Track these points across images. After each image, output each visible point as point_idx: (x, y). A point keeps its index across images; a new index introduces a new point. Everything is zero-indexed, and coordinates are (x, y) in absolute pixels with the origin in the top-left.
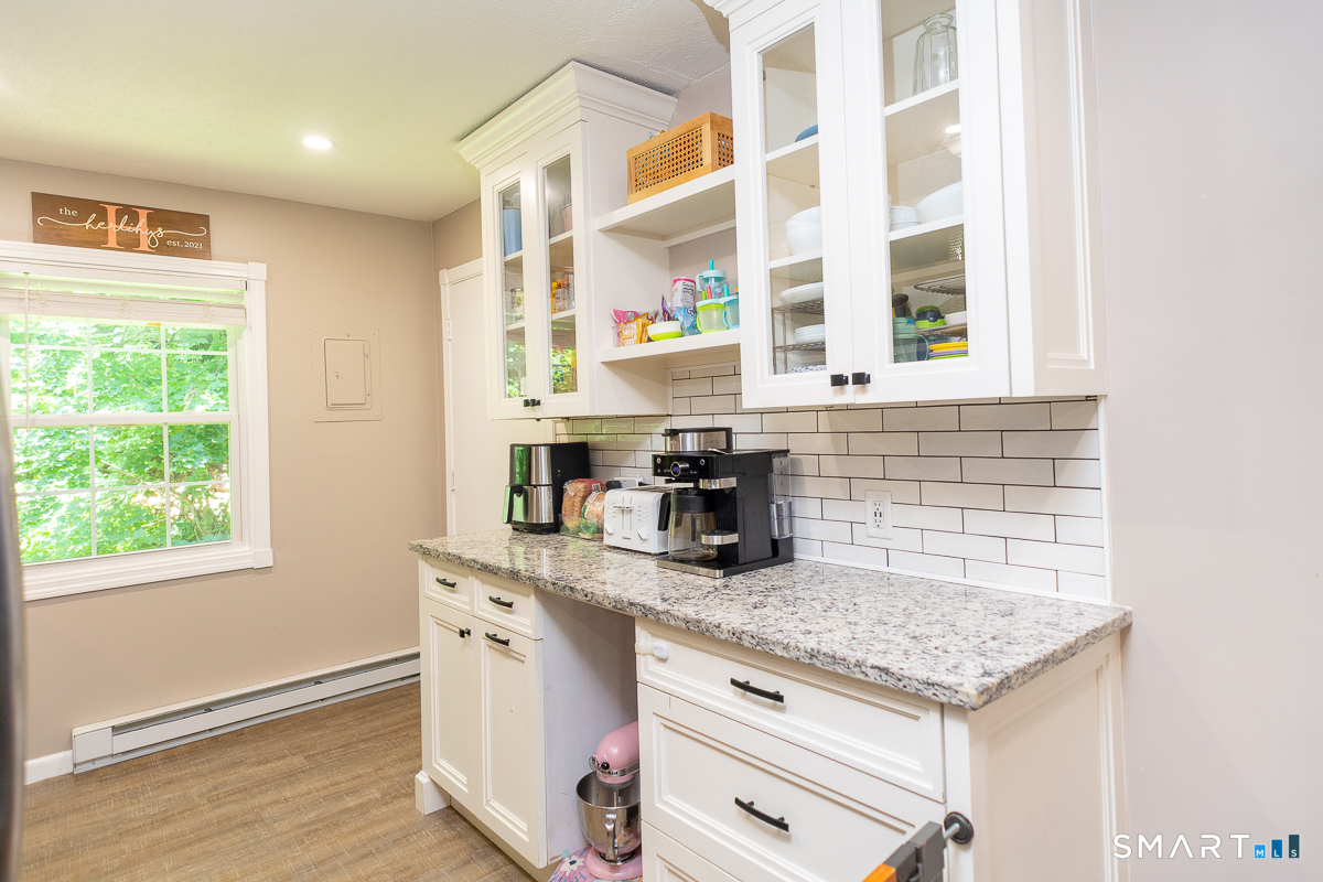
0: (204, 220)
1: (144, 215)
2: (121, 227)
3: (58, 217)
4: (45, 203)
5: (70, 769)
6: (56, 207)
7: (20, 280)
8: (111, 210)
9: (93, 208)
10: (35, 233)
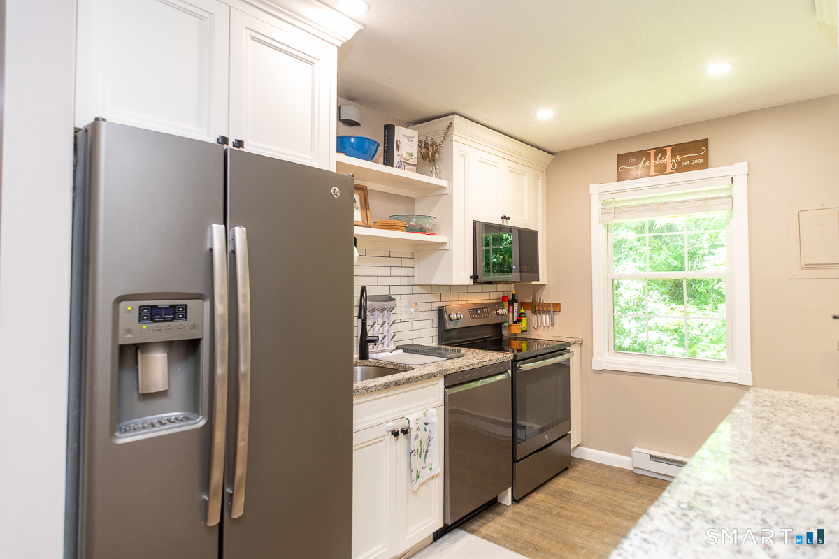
0: (705, 142)
1: (669, 150)
2: (657, 162)
3: (628, 165)
4: (622, 159)
5: (633, 469)
6: (627, 159)
7: (611, 203)
8: (653, 153)
9: (645, 154)
10: (618, 175)
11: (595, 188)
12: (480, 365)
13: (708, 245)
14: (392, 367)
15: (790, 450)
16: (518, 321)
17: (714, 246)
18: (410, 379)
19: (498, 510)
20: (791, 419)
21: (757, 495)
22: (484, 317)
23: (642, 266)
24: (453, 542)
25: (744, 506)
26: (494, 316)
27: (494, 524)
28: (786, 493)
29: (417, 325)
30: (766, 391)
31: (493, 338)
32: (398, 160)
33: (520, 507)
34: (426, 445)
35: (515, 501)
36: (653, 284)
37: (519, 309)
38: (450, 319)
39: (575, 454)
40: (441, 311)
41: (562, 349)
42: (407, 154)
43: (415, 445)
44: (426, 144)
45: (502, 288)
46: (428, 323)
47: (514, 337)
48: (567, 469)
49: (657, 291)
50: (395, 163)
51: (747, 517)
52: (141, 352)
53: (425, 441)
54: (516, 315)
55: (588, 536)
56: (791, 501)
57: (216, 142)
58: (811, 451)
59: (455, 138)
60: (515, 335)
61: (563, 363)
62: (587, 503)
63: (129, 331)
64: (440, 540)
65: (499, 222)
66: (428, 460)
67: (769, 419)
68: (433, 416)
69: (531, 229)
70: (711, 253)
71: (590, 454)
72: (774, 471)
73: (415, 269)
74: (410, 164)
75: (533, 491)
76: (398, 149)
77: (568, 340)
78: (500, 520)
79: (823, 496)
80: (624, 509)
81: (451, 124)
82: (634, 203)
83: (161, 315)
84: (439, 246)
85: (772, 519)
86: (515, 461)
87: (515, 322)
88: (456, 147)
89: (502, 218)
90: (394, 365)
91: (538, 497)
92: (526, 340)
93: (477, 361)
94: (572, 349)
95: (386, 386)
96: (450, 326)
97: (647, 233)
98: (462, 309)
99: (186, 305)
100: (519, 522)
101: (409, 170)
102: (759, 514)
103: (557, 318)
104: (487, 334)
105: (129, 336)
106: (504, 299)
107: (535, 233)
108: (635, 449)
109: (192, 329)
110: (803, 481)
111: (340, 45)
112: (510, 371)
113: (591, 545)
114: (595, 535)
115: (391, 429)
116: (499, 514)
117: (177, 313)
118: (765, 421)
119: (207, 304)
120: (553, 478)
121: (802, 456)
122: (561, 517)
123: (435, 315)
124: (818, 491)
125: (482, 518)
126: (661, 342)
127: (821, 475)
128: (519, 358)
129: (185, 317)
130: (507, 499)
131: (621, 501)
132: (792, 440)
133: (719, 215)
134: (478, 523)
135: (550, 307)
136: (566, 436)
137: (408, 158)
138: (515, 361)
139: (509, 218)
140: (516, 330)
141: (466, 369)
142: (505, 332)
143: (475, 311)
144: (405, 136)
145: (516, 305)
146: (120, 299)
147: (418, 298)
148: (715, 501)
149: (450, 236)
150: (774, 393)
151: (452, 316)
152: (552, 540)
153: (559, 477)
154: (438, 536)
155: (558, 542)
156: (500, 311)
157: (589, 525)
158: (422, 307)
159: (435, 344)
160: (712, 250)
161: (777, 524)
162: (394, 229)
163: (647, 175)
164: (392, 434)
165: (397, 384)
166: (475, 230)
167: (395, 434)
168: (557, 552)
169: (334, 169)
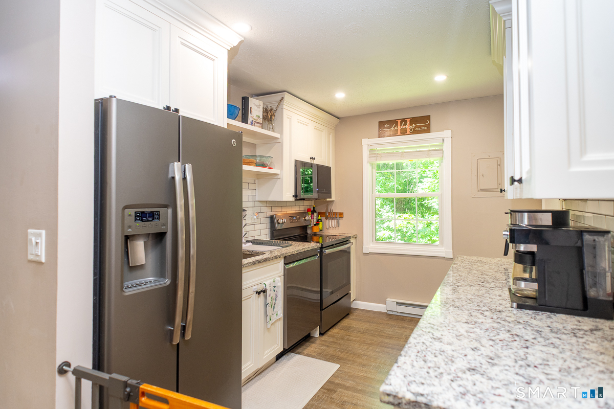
0: (428, 117)
1: (408, 120)
2: (402, 127)
3: (385, 128)
4: (382, 124)
5: (386, 312)
6: (384, 125)
7: (375, 151)
8: (399, 121)
9: (394, 122)
10: (379, 134)
11: (365, 142)
12: (303, 251)
13: (418, 176)
14: (248, 253)
15: (482, 280)
16: (317, 224)
17: (422, 177)
18: (266, 259)
19: (312, 340)
20: (480, 268)
21: (473, 297)
22: (298, 222)
23: (380, 189)
24: (289, 360)
25: (469, 301)
26: (303, 221)
27: (312, 348)
28: (485, 296)
29: (258, 227)
30: (465, 257)
31: (303, 235)
32: (251, 120)
33: (324, 338)
34: (274, 300)
35: (321, 334)
36: (386, 201)
37: (318, 216)
38: (278, 223)
39: (353, 306)
40: (272, 218)
41: (345, 241)
42: (256, 116)
43: (269, 300)
44: (266, 109)
45: (306, 203)
46: (264, 226)
47: (315, 234)
48: (348, 314)
49: (388, 206)
50: (249, 122)
51: (471, 305)
52: (130, 240)
53: (274, 298)
54: (315, 220)
55: (367, 349)
56: (488, 298)
57: (163, 109)
58: (492, 280)
59: (284, 107)
60: (316, 233)
61: (345, 250)
62: (363, 332)
63: (130, 227)
64: (280, 359)
65: (309, 161)
66: (275, 309)
67: (470, 269)
68: (278, 282)
69: (327, 165)
70: (421, 182)
71: (361, 305)
72: (478, 288)
73: (257, 190)
74: (258, 123)
75: (330, 328)
76: (251, 113)
77: (349, 235)
78: (313, 345)
79: (500, 296)
80: (384, 333)
81: (283, 98)
82: (386, 152)
83: (146, 217)
84: (274, 176)
85: (481, 305)
86: (322, 310)
87: (315, 225)
88: (286, 113)
89: (311, 158)
90: (250, 252)
91: (334, 331)
92: (322, 236)
93: (302, 248)
94: (352, 240)
95: (254, 263)
96: (278, 227)
97: (395, 169)
98: (285, 216)
99: (159, 211)
100: (325, 346)
101: (257, 126)
102: (476, 304)
103: (341, 221)
104: (298, 232)
105: (130, 230)
106: (309, 210)
107: (330, 168)
108: (388, 299)
109: (162, 226)
110: (491, 291)
111: (229, 49)
112: (319, 254)
113: (369, 353)
114: (371, 348)
115: (256, 290)
116: (313, 342)
117: (154, 216)
118: (468, 270)
119: (170, 211)
120: (341, 320)
121: (488, 282)
122: (350, 340)
123: (268, 220)
124: (498, 294)
125: (303, 345)
126: (391, 237)
127: (498, 289)
128: (324, 246)
129: (159, 218)
130: (317, 334)
131: (382, 329)
132: (482, 276)
133: (435, 160)
134: (301, 348)
135: (337, 215)
136: (348, 294)
137: (256, 119)
138: (322, 248)
139: (314, 159)
140: (316, 229)
141: (296, 253)
142: (309, 231)
143: (292, 217)
144: (255, 104)
145: (315, 214)
146: (126, 207)
147: (258, 210)
148: (456, 300)
149: (282, 169)
150: (469, 257)
151: (279, 221)
152: (347, 353)
153: (344, 319)
154: (279, 357)
155: (350, 354)
156: (307, 218)
157: (366, 343)
158: (261, 215)
159: (268, 239)
160: (421, 180)
161: (484, 306)
162: (250, 165)
163: (395, 135)
164: (256, 293)
165: (260, 262)
166: (295, 166)
167: (258, 293)
168: (351, 359)
169: (226, 127)
